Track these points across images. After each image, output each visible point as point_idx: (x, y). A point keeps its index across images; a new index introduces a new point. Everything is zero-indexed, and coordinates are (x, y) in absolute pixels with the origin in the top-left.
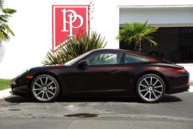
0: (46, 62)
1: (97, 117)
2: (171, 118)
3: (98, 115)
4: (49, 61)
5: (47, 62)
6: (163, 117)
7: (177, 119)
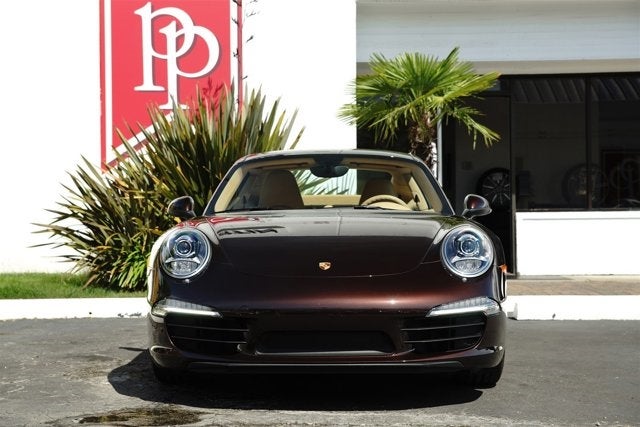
0: (69, 207)
3: (200, 417)
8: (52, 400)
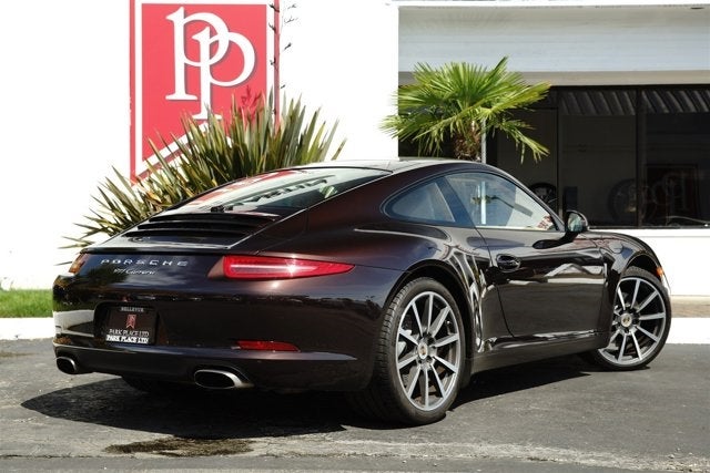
0: (98, 221)
1: (247, 454)
2: (568, 457)
4: (111, 218)
5: (101, 220)
6: (533, 454)
7: (593, 462)
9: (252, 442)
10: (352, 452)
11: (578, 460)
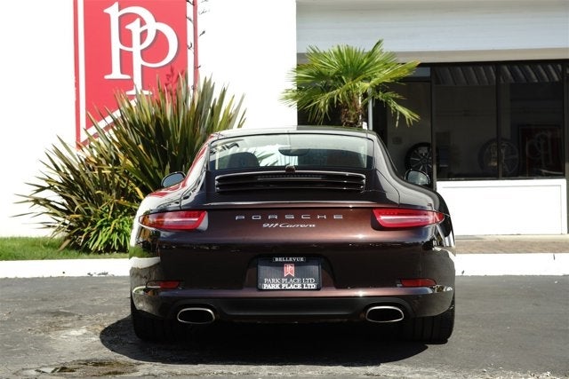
0: (47, 181)
1: (134, 374)
2: (397, 372)
3: (139, 368)
4: (57, 178)
5: (49, 180)
8: (14, 353)
9: (140, 364)
10: (220, 371)
11: (405, 375)
